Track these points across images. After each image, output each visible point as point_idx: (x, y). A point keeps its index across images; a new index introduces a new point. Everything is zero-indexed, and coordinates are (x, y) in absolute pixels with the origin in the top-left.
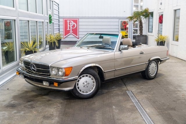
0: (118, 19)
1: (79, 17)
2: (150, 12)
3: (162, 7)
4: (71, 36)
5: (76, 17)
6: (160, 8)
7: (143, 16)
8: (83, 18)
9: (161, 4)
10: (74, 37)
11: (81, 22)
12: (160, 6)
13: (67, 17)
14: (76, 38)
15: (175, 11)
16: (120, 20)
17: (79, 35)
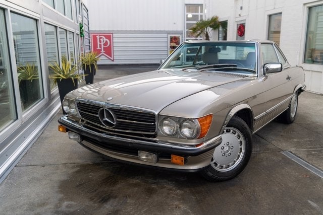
0: (166, 34)
1: (113, 31)
2: (221, 22)
3: (243, 13)
4: (103, 58)
5: (109, 31)
6: (240, 15)
7: (211, 27)
8: (118, 32)
9: (241, 8)
10: (107, 58)
11: (116, 38)
12: (239, 12)
13: (95, 31)
14: (110, 61)
15: (270, 16)
16: (169, 36)
17: (115, 56)
